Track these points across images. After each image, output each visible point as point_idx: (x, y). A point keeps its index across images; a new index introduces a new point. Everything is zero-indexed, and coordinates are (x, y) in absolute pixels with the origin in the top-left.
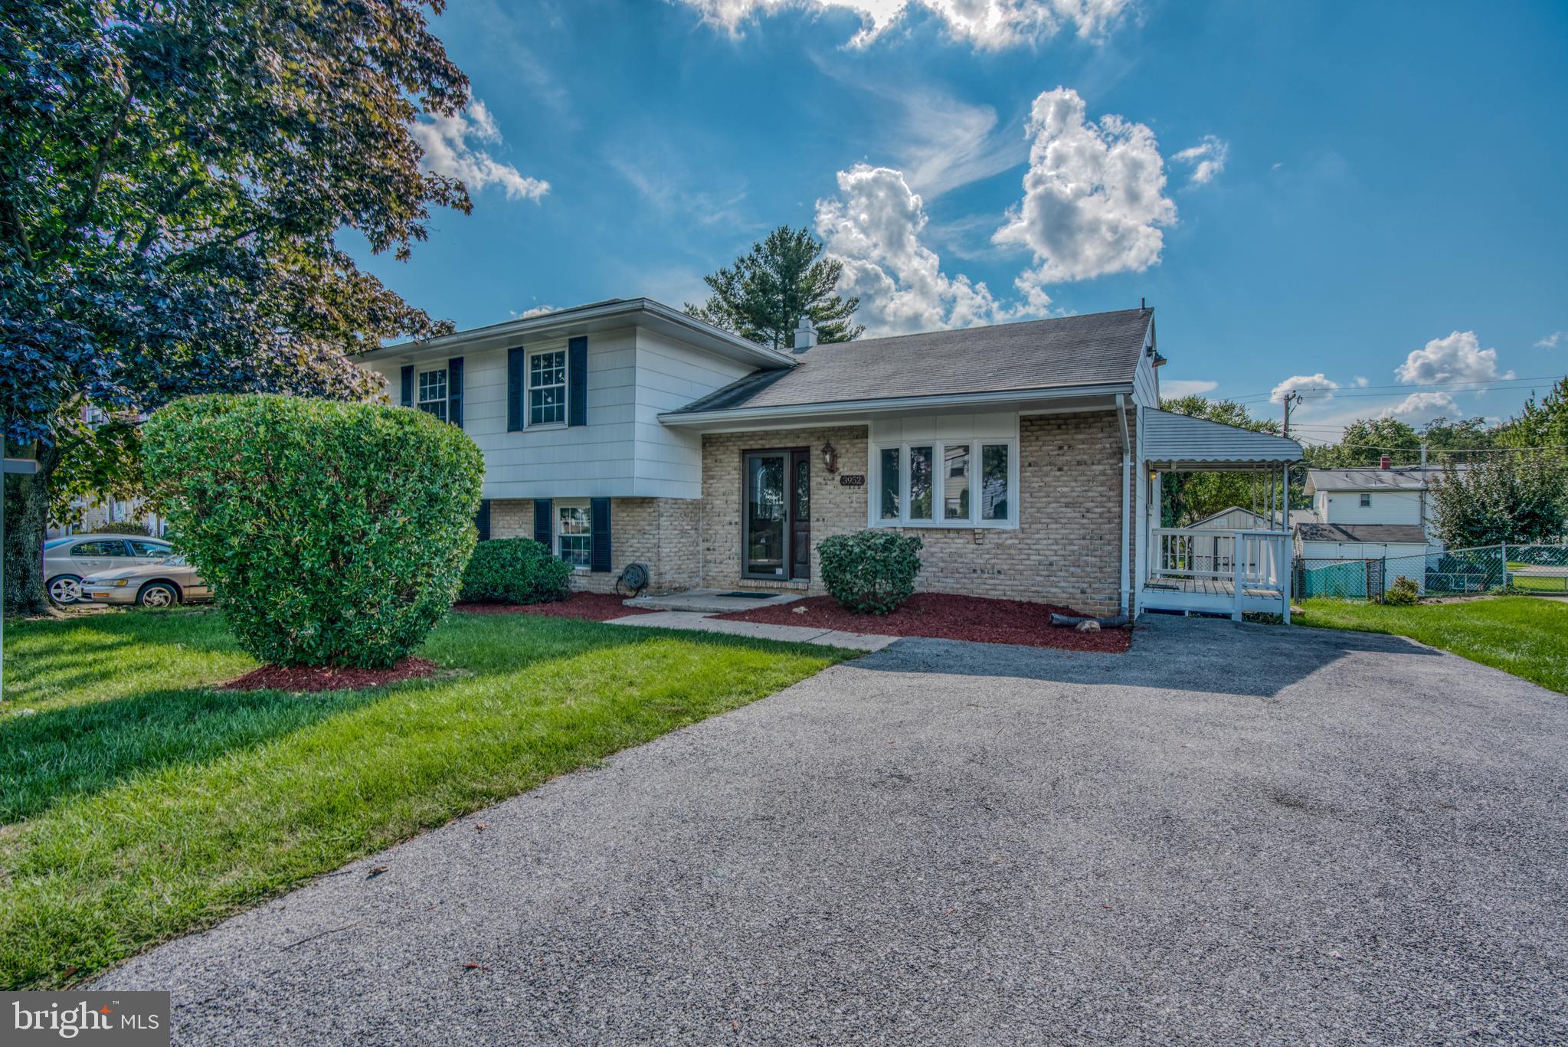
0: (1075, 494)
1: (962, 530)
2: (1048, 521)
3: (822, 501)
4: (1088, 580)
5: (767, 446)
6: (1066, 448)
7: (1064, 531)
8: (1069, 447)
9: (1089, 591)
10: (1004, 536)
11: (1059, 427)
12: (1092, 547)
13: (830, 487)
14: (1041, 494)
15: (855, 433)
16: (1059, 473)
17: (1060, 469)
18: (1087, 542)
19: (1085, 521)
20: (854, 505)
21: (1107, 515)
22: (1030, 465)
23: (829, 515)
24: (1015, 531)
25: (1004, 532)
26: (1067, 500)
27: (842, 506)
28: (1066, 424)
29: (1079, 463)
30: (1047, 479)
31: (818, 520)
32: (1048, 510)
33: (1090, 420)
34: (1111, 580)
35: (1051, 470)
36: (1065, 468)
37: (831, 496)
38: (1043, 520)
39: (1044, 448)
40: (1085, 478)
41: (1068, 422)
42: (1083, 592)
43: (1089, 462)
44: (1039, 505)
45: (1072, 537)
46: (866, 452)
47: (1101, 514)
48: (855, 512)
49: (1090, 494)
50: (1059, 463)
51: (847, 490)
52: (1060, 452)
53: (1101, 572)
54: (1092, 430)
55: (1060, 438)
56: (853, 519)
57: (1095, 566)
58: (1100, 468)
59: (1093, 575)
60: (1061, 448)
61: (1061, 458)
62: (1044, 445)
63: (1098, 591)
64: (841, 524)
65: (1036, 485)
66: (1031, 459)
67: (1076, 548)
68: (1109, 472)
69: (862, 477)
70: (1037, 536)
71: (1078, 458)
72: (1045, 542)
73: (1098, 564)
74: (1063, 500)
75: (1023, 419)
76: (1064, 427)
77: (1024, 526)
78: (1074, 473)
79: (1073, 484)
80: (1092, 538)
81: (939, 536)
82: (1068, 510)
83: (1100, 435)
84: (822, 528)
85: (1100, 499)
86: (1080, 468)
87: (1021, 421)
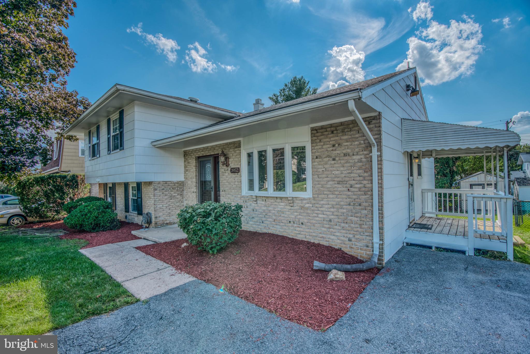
0: (343, 175)
1: (283, 198)
2: (328, 193)
3: (224, 181)
4: (352, 232)
5: (204, 155)
6: (337, 145)
7: (337, 200)
8: (339, 145)
9: (353, 239)
10: (304, 202)
11: (332, 132)
12: (354, 211)
13: (227, 174)
14: (324, 176)
15: (236, 145)
16: (333, 162)
17: (334, 160)
18: (351, 207)
19: (349, 193)
20: (236, 183)
21: (364, 189)
22: (317, 158)
23: (227, 188)
24: (310, 199)
25: (304, 199)
26: (339, 179)
27: (232, 184)
28: (336, 130)
29: (345, 155)
30: (326, 166)
31: (223, 191)
32: (328, 186)
33: (351, 126)
34: (366, 234)
35: (329, 160)
36: (337, 159)
37: (227, 179)
38: (325, 192)
39: (324, 147)
40: (348, 165)
41: (338, 128)
42: (350, 240)
43: (351, 154)
44: (322, 183)
45: (342, 203)
46: (240, 155)
47: (360, 188)
48: (237, 187)
49: (352, 175)
50: (333, 156)
51: (233, 175)
52: (334, 148)
53: (361, 228)
54: (352, 132)
55: (334, 139)
56: (236, 191)
57: (357, 223)
58: (358, 157)
59: (355, 230)
60: (334, 146)
61: (334, 152)
62: (324, 145)
63: (358, 240)
64: (231, 193)
65: (321, 170)
66: (317, 154)
67: (345, 210)
68: (364, 160)
69: (239, 168)
70: (322, 202)
71: (344, 151)
72: (326, 206)
73: (359, 222)
74: (336, 179)
75: (313, 129)
76: (335, 132)
77: (315, 196)
78: (342, 161)
79: (342, 169)
80: (354, 204)
81: (272, 201)
82: (339, 186)
83: (357, 136)
84: (224, 195)
85: (358, 178)
86: (346, 158)
87: (311, 131)
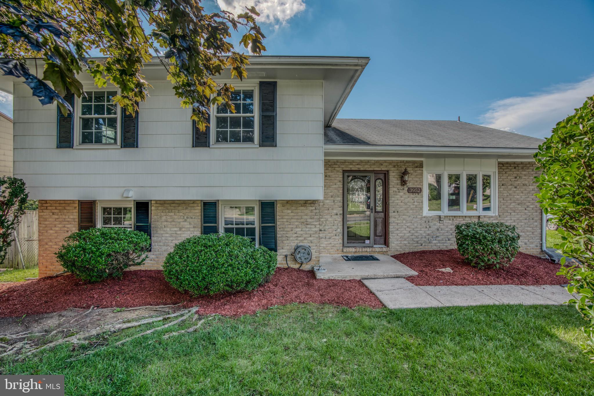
0: (522, 199)
1: (472, 216)
2: (511, 211)
3: (397, 201)
4: (527, 238)
5: (362, 169)
6: (518, 177)
7: (517, 216)
8: (520, 177)
9: (528, 243)
10: (492, 219)
11: (515, 168)
12: (529, 223)
13: (401, 194)
14: (508, 199)
15: (416, 165)
16: (515, 189)
17: (516, 188)
18: (527, 221)
19: (526, 211)
20: (416, 204)
21: (535, 209)
22: (503, 185)
23: (401, 209)
24: (496, 216)
25: (492, 217)
26: (519, 202)
27: (409, 204)
28: (518, 167)
29: (524, 185)
30: (510, 192)
31: (394, 212)
32: (511, 206)
33: (528, 165)
34: (537, 238)
35: (512, 188)
36: (518, 187)
37: (402, 199)
38: (509, 211)
39: (509, 177)
40: (526, 192)
41: (519, 165)
42: (526, 244)
43: (528, 185)
44: (507, 204)
45: (521, 218)
46: (422, 175)
47: (533, 208)
48: (416, 207)
49: (528, 199)
50: (515, 185)
51: (412, 195)
52: (516, 179)
53: (533, 234)
54: (529, 170)
55: (516, 173)
56: (415, 211)
57: (531, 232)
58: (533, 187)
59: (529, 236)
60: (516, 178)
61: (516, 182)
62: (508, 176)
63: (532, 243)
64: (408, 214)
65: (506, 195)
66: (503, 182)
67: (523, 224)
68: (536, 189)
69: (420, 188)
70: (506, 219)
71: (523, 182)
72: (510, 221)
73: (532, 231)
74: (517, 202)
75: (499, 163)
76: (517, 168)
77: (500, 214)
78: (522, 189)
79: (521, 194)
80: (529, 219)
81: (461, 219)
82: (519, 206)
83: (532, 173)
84: (397, 217)
85: (532, 201)
86: (525, 187)
87: (498, 164)
